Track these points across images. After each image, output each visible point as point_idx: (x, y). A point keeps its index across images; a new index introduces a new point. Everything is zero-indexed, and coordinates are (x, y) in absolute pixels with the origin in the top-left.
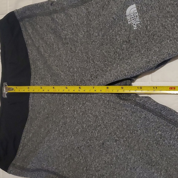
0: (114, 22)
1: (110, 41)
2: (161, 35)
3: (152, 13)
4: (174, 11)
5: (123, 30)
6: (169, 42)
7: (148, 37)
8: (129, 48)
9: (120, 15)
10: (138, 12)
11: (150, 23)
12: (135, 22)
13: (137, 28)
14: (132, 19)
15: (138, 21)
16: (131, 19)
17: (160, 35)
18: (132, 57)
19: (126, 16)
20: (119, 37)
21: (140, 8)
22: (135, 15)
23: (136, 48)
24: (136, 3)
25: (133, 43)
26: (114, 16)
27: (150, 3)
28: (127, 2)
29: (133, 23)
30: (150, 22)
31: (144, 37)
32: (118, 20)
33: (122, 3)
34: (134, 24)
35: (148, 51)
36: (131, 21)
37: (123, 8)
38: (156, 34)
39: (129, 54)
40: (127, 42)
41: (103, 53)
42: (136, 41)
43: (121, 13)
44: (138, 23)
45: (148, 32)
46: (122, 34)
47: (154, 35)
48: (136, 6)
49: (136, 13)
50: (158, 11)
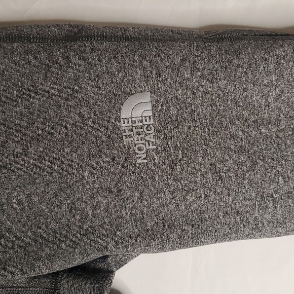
0: (80, 126)
1: (60, 178)
2: (206, 196)
3: (191, 131)
4: (249, 138)
5: (104, 156)
6: (221, 217)
7: (173, 192)
8: (115, 206)
9: (101, 113)
10: (154, 116)
11: (183, 157)
12: (143, 142)
13: (146, 161)
14: (135, 131)
15: (153, 142)
16: (132, 130)
17: (203, 196)
18: (118, 233)
19: (118, 118)
20: (91, 174)
21: (162, 105)
22: (144, 123)
23: (133, 212)
24: (153, 91)
25: (128, 199)
26: (85, 111)
27: (189, 100)
28: (129, 80)
29: (135, 145)
30: (183, 152)
31: (160, 190)
32: (94, 122)
33: (114, 81)
34: (140, 149)
35: (164, 226)
36: (130, 136)
37: (115, 96)
38: (193, 190)
39: (110, 222)
40: (111, 192)
41: (34, 204)
42: (137, 194)
43: (105, 106)
44: (152, 147)
45: (174, 180)
46: (101, 168)
47: (188, 192)
48: (151, 97)
49: (148, 118)
50: (208, 129)
